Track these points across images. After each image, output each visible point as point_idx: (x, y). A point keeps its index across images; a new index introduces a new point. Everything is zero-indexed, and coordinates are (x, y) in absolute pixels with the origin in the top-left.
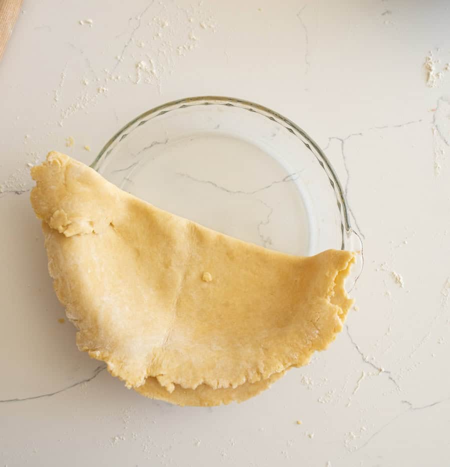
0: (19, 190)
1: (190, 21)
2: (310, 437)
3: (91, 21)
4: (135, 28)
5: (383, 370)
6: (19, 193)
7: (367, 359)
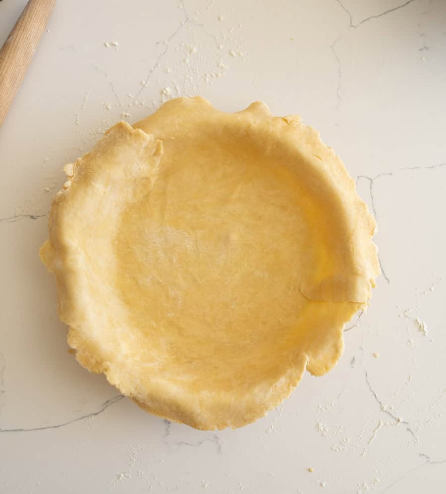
0: (34, 215)
1: (219, 48)
2: (321, 485)
3: (117, 43)
4: (162, 53)
5: (401, 420)
6: (35, 218)
7: (385, 409)
